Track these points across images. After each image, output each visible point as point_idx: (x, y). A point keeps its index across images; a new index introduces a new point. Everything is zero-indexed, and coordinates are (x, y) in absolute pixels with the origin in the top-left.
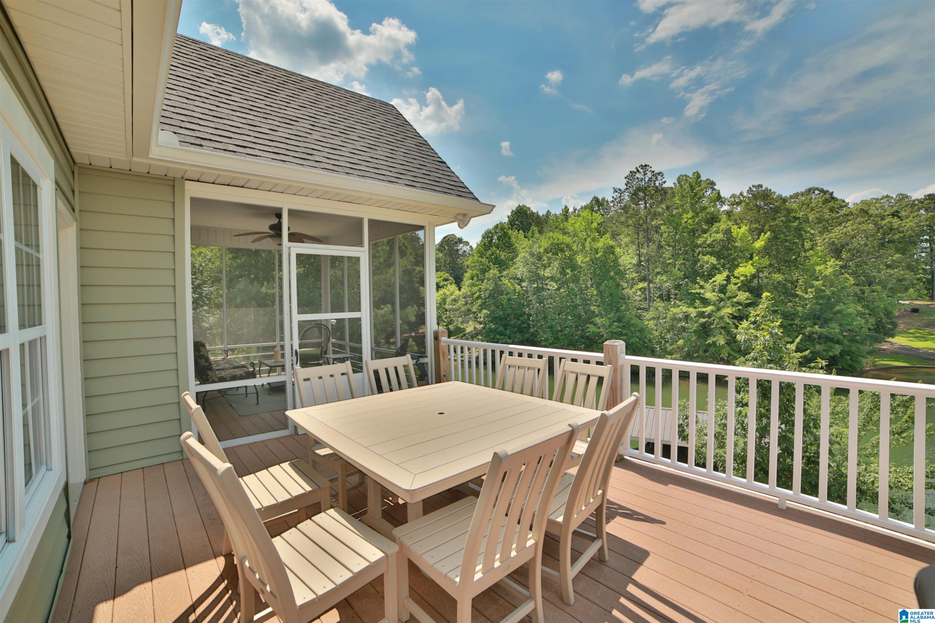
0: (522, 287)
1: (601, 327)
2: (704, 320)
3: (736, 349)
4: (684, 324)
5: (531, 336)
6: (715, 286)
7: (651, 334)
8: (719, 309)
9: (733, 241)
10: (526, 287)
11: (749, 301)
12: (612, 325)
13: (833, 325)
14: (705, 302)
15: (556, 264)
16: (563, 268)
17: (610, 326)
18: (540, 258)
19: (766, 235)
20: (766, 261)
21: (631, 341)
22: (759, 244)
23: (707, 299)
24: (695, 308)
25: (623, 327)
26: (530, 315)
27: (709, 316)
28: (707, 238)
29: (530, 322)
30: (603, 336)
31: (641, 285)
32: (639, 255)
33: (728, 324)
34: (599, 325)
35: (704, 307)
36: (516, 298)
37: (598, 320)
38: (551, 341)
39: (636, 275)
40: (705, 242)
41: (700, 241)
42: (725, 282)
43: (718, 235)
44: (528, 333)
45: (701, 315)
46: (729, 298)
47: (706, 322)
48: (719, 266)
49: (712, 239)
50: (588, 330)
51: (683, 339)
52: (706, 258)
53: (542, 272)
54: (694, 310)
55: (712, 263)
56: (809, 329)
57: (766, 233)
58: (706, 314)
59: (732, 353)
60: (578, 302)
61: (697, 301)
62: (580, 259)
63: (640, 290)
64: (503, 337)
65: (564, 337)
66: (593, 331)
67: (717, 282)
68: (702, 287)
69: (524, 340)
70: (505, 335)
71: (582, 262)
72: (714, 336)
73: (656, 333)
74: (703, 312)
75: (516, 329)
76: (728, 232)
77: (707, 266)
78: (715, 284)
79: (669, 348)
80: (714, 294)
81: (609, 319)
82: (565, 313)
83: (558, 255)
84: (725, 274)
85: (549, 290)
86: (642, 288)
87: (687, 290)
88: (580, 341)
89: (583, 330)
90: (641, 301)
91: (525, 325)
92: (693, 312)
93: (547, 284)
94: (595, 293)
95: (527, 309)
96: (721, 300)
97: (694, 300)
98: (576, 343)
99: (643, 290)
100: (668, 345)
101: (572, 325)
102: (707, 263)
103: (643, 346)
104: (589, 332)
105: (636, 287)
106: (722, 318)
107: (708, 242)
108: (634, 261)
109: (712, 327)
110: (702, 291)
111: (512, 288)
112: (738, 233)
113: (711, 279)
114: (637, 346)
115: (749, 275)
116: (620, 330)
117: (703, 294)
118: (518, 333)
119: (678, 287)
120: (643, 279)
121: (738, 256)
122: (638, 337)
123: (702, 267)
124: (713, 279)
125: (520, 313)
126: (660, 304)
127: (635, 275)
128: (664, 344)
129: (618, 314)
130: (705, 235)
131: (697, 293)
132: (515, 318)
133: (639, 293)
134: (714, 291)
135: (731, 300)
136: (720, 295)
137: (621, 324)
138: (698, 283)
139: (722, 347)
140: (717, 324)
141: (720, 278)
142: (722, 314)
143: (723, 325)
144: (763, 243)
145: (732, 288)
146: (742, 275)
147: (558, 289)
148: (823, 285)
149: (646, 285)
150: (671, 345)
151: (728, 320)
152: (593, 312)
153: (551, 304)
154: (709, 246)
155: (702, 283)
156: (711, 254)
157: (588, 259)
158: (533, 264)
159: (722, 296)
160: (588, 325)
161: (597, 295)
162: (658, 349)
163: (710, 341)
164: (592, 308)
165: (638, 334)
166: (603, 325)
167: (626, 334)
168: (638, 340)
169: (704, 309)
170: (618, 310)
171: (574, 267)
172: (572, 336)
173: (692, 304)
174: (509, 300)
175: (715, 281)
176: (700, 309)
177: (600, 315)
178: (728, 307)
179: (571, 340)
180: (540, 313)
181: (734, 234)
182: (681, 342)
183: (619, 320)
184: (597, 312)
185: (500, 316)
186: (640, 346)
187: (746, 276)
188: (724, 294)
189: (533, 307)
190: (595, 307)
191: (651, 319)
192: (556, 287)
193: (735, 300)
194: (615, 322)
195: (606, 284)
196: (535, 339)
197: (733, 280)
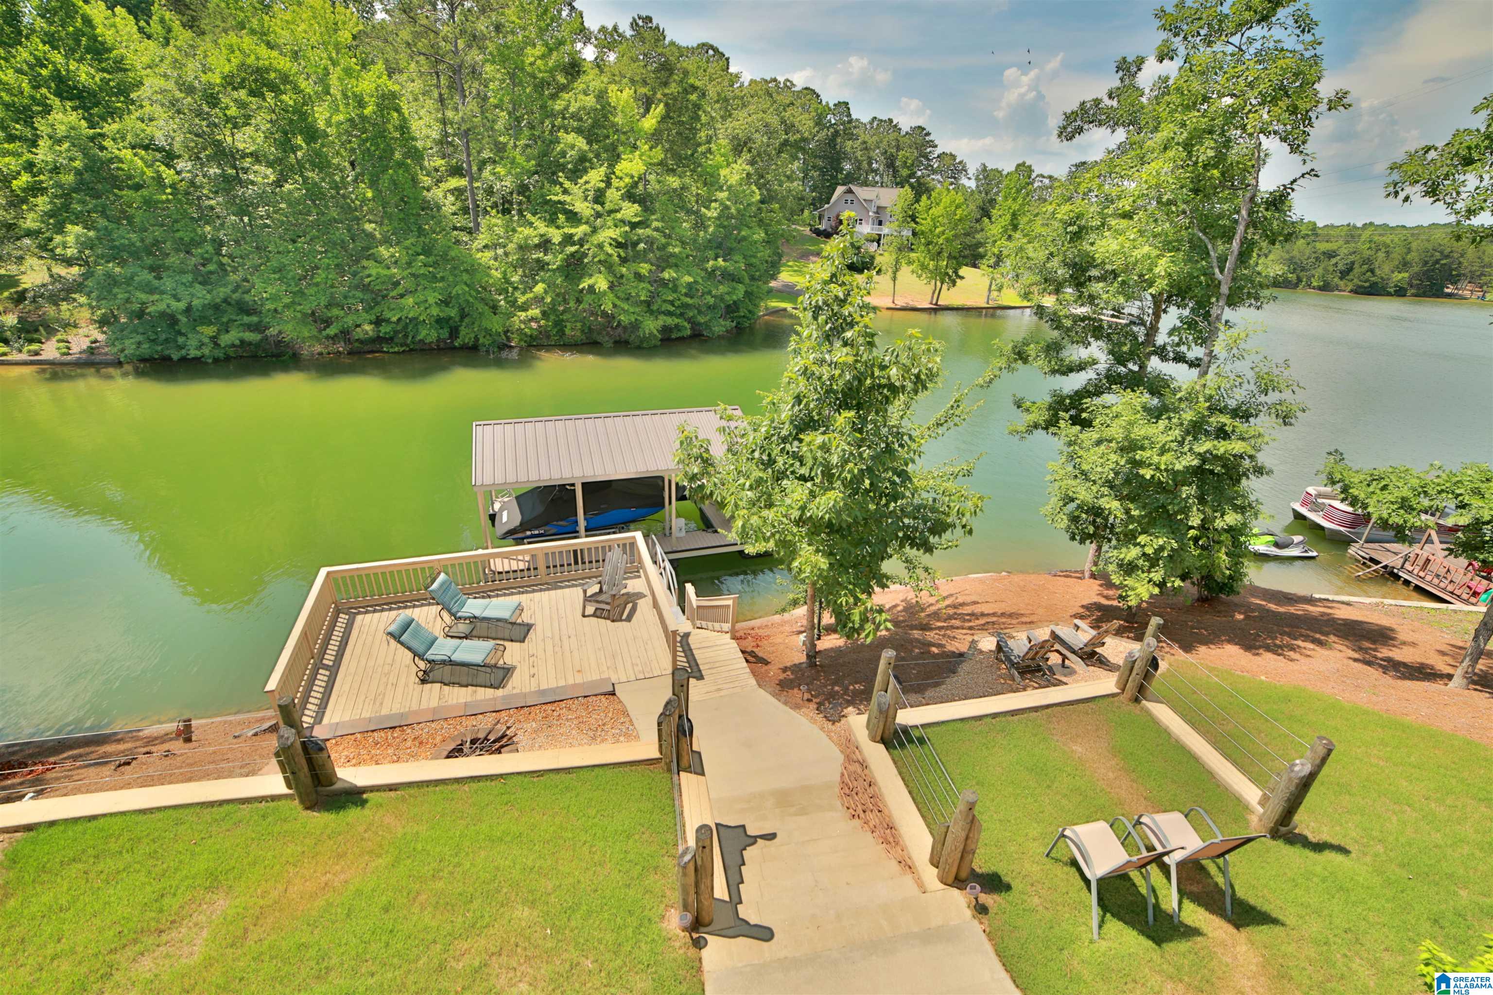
0: (178, 173)
1: (392, 266)
2: (573, 249)
3: (623, 296)
4: (542, 254)
5: (234, 291)
6: (587, 190)
7: (489, 276)
8: (595, 231)
9: (611, 113)
10: (189, 171)
11: (638, 219)
12: (415, 260)
13: (738, 257)
14: (573, 218)
15: (262, 120)
16: (286, 133)
17: (409, 264)
18: (213, 100)
19: (658, 110)
20: (658, 154)
21: (454, 292)
22: (649, 123)
23: (576, 214)
24: (558, 227)
25: (435, 264)
26: (221, 244)
27: (581, 242)
28: (569, 101)
29: (225, 260)
30: (397, 284)
31: (454, 182)
32: (444, 122)
33: (611, 256)
34: (388, 262)
35: (572, 227)
36: (168, 200)
37: (384, 251)
38: (287, 300)
39: (443, 162)
40: (566, 108)
41: (559, 105)
42: (603, 185)
43: (588, 98)
44: (225, 285)
45: (568, 239)
46: (610, 212)
47: (576, 252)
48: (591, 155)
49: (578, 105)
50: (367, 272)
51: (543, 281)
52: (571, 138)
53: (229, 140)
54: (557, 231)
55: (580, 149)
56: (711, 263)
57: (657, 105)
58: (576, 238)
59: (618, 303)
60: (334, 213)
61: (560, 216)
62: (321, 115)
63: (452, 191)
64: (156, 297)
65: (315, 289)
66: (378, 274)
67: (592, 184)
68: (566, 192)
69: (218, 300)
70: (162, 293)
71: (329, 123)
72: (591, 276)
73: (497, 274)
74: (571, 236)
75: (190, 277)
76: (601, 96)
77: (573, 153)
78: (587, 186)
79: (521, 299)
80: (587, 204)
81: (407, 248)
82: (308, 237)
83: (264, 99)
84: (603, 170)
85: (253, 183)
86: (455, 189)
87: (543, 196)
88: (354, 297)
89: (355, 274)
90: (454, 214)
91: (211, 267)
92: (556, 236)
93: (246, 171)
94: (369, 194)
95: (208, 228)
96: (598, 215)
97: (556, 214)
98: (345, 302)
99: (458, 192)
100: (517, 294)
101: (329, 265)
102: (573, 147)
103: (476, 298)
104: (369, 276)
105: (444, 186)
106: (600, 246)
107: (572, 109)
108: (435, 135)
109: (586, 260)
110: (568, 198)
111: (149, 173)
112: (618, 100)
113: (581, 177)
114: (467, 301)
115: (636, 175)
116: (431, 269)
117: (569, 204)
118: (197, 285)
119: (523, 189)
120: (456, 171)
121: (618, 140)
122: (466, 284)
123: (563, 154)
124: (585, 178)
125: (192, 239)
126: (496, 220)
127: (439, 162)
128: (513, 294)
129: (423, 239)
130: (566, 96)
131: (559, 202)
132: (178, 250)
133: (451, 198)
134: (586, 199)
135: (612, 216)
136: (595, 206)
137: (431, 259)
138: (561, 184)
139: (604, 293)
140: (594, 257)
141: (595, 177)
142: (601, 239)
143: (602, 257)
144: (654, 121)
145: (613, 195)
146: (626, 175)
147: (278, 183)
148: (728, 199)
149: (463, 182)
150: (523, 293)
151: (610, 250)
152: (371, 236)
153: (269, 217)
154: (574, 116)
155: (567, 184)
156: (579, 131)
157: (341, 117)
158: (199, 114)
159: (598, 208)
160: (365, 263)
161: (374, 199)
162: (502, 303)
163: (584, 284)
164: (369, 227)
165: (465, 277)
166: (396, 262)
167: (443, 279)
168: (467, 289)
169: (572, 231)
170: (421, 232)
171: (312, 134)
172: (332, 286)
173: (552, 221)
174: (148, 203)
175: (587, 182)
176: (566, 230)
177: (386, 241)
178: (609, 228)
179: (332, 296)
180: (244, 238)
181: (613, 101)
182: (540, 288)
183: (427, 251)
184: (378, 236)
185: (133, 244)
186: (471, 300)
187: (632, 177)
188: (602, 204)
189: (222, 225)
190: (373, 225)
191: (484, 247)
192: (272, 178)
193: (619, 216)
194: (419, 254)
195: (392, 176)
196: (247, 297)
197: (615, 182)
